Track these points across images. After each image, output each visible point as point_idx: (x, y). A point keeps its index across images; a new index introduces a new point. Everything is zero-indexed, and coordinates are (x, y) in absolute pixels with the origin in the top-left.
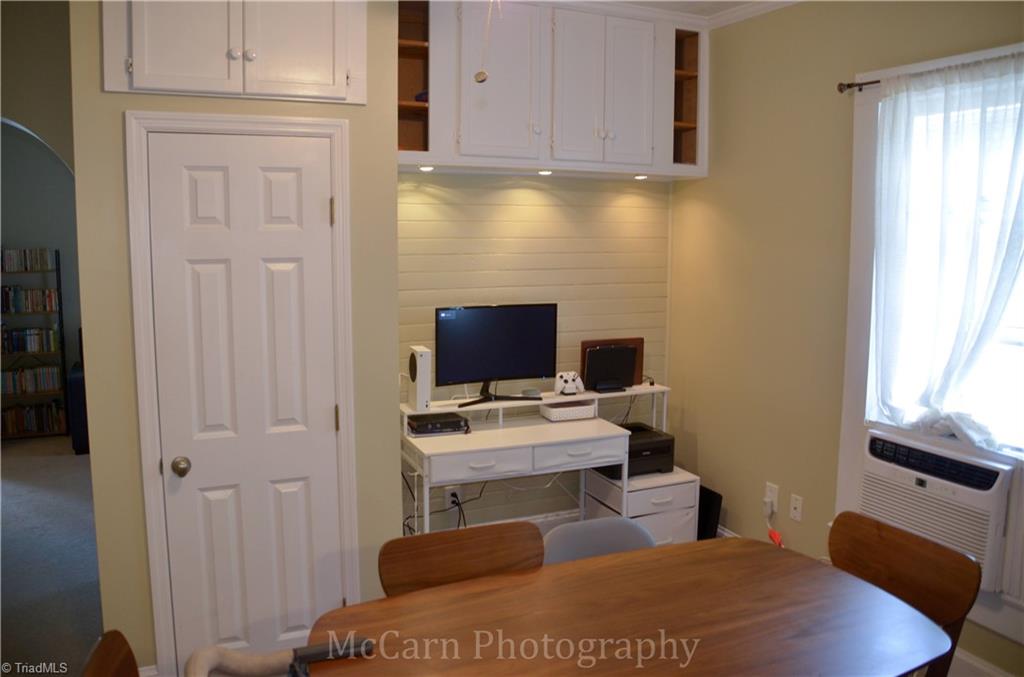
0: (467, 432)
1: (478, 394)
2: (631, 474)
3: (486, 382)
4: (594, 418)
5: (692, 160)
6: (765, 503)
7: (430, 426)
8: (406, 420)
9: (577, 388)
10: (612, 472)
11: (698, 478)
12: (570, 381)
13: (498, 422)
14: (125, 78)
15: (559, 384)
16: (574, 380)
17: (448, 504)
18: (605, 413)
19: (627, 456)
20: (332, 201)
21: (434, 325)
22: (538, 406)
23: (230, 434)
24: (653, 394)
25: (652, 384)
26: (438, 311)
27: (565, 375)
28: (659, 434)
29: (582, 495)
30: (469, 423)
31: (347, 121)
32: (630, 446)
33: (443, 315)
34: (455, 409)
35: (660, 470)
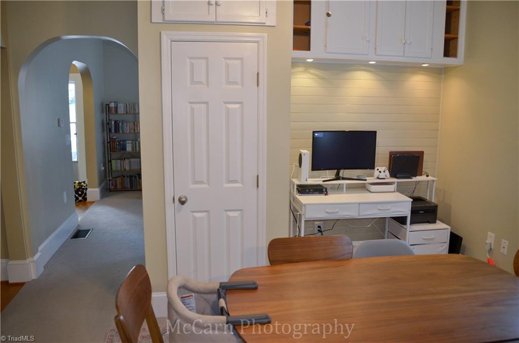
0: (326, 195)
1: (334, 176)
2: (412, 223)
3: (339, 170)
4: (394, 192)
5: (455, 56)
6: (487, 243)
7: (307, 190)
8: (295, 187)
9: (386, 176)
10: (401, 220)
11: (449, 227)
12: (382, 172)
13: (343, 191)
14: (161, 16)
15: (376, 173)
16: (384, 172)
17: (316, 231)
18: (400, 189)
19: (410, 212)
20: (258, 74)
21: (311, 140)
22: (365, 183)
23: (206, 186)
24: (428, 181)
25: (427, 176)
26: (314, 132)
27: (380, 169)
28: (430, 203)
29: (386, 232)
30: (328, 190)
31: (266, 34)
32: (412, 208)
33: (316, 135)
34: (321, 183)
35: (429, 222)
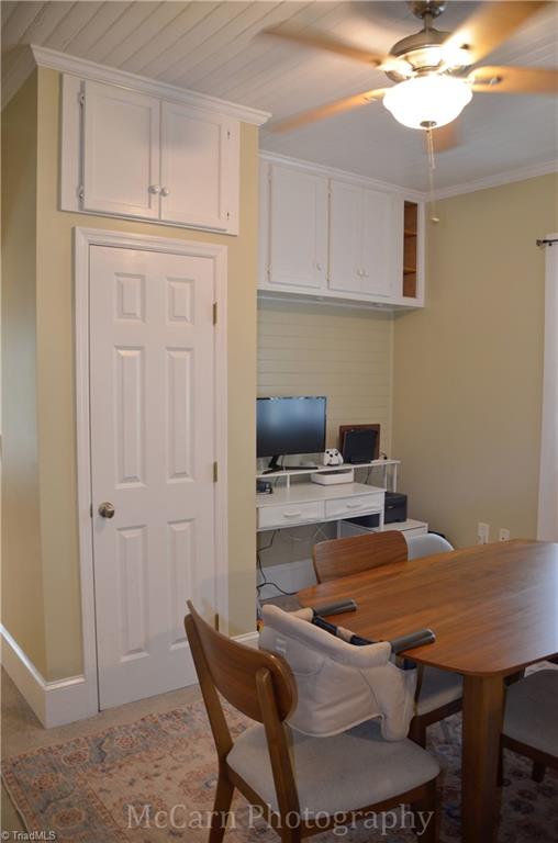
0: (271, 493)
2: (386, 521)
3: (275, 455)
4: (353, 482)
5: (414, 295)
9: (338, 461)
10: (373, 520)
11: (426, 524)
13: (286, 487)
14: (76, 200)
16: (336, 455)
19: (383, 507)
20: (215, 306)
22: (309, 474)
24: (386, 466)
25: (385, 458)
27: (330, 450)
31: (223, 247)
34: (260, 476)
35: (398, 521)
